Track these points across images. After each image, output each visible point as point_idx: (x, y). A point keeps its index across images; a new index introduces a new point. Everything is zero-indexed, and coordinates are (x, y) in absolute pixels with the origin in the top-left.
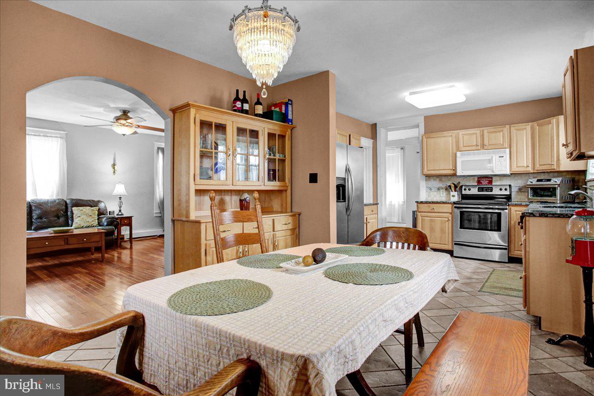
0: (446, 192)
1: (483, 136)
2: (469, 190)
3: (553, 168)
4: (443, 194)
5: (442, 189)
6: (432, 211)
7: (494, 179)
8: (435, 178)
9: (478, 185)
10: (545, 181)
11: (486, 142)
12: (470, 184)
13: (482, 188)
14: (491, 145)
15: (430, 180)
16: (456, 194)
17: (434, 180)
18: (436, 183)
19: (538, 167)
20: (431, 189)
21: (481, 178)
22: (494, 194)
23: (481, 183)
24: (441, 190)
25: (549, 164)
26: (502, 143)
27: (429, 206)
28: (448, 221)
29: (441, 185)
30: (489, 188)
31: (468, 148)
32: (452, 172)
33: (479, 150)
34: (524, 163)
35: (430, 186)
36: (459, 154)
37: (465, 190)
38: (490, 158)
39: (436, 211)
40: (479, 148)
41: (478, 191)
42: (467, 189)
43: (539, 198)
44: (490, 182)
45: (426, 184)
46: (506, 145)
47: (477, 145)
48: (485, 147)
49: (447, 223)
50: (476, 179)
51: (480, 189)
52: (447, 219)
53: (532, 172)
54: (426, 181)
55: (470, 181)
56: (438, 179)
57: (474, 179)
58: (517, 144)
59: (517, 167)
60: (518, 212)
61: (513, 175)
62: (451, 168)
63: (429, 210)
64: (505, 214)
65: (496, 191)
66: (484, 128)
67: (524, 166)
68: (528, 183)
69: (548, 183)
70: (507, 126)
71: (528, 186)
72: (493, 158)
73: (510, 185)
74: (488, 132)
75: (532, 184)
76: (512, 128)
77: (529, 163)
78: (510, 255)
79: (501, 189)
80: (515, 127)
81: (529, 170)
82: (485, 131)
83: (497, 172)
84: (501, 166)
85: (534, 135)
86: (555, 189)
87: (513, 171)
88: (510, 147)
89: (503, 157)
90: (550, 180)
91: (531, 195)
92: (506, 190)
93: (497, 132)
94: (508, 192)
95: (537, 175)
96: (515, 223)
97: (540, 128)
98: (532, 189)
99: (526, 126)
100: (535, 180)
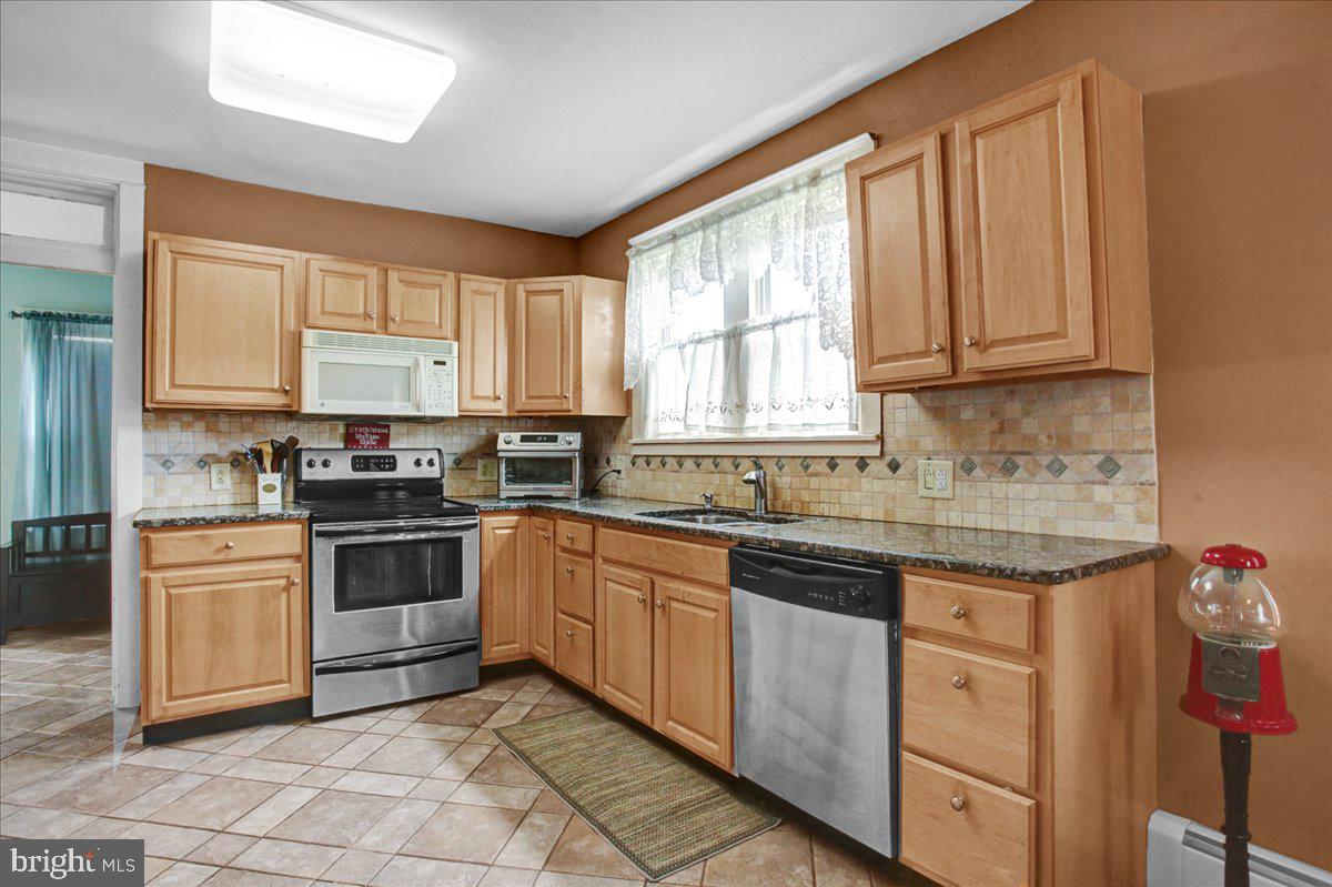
0: (237, 475)
1: (384, 289)
2: (326, 464)
3: (565, 407)
4: (221, 481)
5: (219, 461)
6: (220, 557)
7: (394, 429)
8: (186, 418)
9: (346, 448)
10: (542, 441)
11: (395, 311)
12: (322, 446)
13: (367, 458)
14: (409, 322)
15: (167, 427)
16: (275, 479)
17: (186, 426)
18: (195, 441)
19: (523, 402)
20: (166, 464)
21: (355, 425)
22: (399, 476)
23: (357, 442)
24: (215, 468)
25: (556, 397)
26: (437, 322)
27: (204, 537)
28: (287, 589)
29: (212, 446)
30: (382, 457)
31: (337, 322)
32: (277, 401)
33: (373, 333)
34: (489, 389)
35: (164, 450)
36: (309, 337)
37: (310, 464)
38: (409, 362)
39: (234, 554)
40: (374, 325)
41: (355, 469)
42: (318, 463)
43: (531, 486)
44: (384, 441)
45: (146, 441)
46: (449, 330)
47: (367, 316)
48: (392, 327)
49: (284, 596)
50: (341, 429)
51: (360, 463)
52: (283, 582)
53: (504, 414)
54: (145, 427)
55: (320, 433)
56: (200, 426)
57: (334, 429)
58: (473, 333)
59: (474, 397)
61: (466, 423)
62: (276, 385)
63: (206, 553)
64: (469, 540)
65: (405, 469)
66: (388, 265)
67: (488, 398)
68: (501, 445)
69: (551, 446)
70: (451, 275)
71: (501, 454)
72: (417, 364)
73: (439, 450)
74: (400, 281)
75: (511, 447)
76: (464, 284)
77: (502, 390)
78: (482, 664)
79: (418, 463)
80: (472, 283)
81: (501, 408)
82: (393, 276)
83: (430, 412)
84: (439, 394)
85: (515, 315)
86: (569, 461)
87: (464, 406)
88: (458, 338)
89: (444, 363)
90: (554, 439)
91: (508, 480)
92: (431, 463)
93: (424, 286)
94: (435, 472)
95: (522, 424)
96: (491, 564)
97: (532, 298)
98: (511, 462)
99: (497, 287)
100: (516, 436)
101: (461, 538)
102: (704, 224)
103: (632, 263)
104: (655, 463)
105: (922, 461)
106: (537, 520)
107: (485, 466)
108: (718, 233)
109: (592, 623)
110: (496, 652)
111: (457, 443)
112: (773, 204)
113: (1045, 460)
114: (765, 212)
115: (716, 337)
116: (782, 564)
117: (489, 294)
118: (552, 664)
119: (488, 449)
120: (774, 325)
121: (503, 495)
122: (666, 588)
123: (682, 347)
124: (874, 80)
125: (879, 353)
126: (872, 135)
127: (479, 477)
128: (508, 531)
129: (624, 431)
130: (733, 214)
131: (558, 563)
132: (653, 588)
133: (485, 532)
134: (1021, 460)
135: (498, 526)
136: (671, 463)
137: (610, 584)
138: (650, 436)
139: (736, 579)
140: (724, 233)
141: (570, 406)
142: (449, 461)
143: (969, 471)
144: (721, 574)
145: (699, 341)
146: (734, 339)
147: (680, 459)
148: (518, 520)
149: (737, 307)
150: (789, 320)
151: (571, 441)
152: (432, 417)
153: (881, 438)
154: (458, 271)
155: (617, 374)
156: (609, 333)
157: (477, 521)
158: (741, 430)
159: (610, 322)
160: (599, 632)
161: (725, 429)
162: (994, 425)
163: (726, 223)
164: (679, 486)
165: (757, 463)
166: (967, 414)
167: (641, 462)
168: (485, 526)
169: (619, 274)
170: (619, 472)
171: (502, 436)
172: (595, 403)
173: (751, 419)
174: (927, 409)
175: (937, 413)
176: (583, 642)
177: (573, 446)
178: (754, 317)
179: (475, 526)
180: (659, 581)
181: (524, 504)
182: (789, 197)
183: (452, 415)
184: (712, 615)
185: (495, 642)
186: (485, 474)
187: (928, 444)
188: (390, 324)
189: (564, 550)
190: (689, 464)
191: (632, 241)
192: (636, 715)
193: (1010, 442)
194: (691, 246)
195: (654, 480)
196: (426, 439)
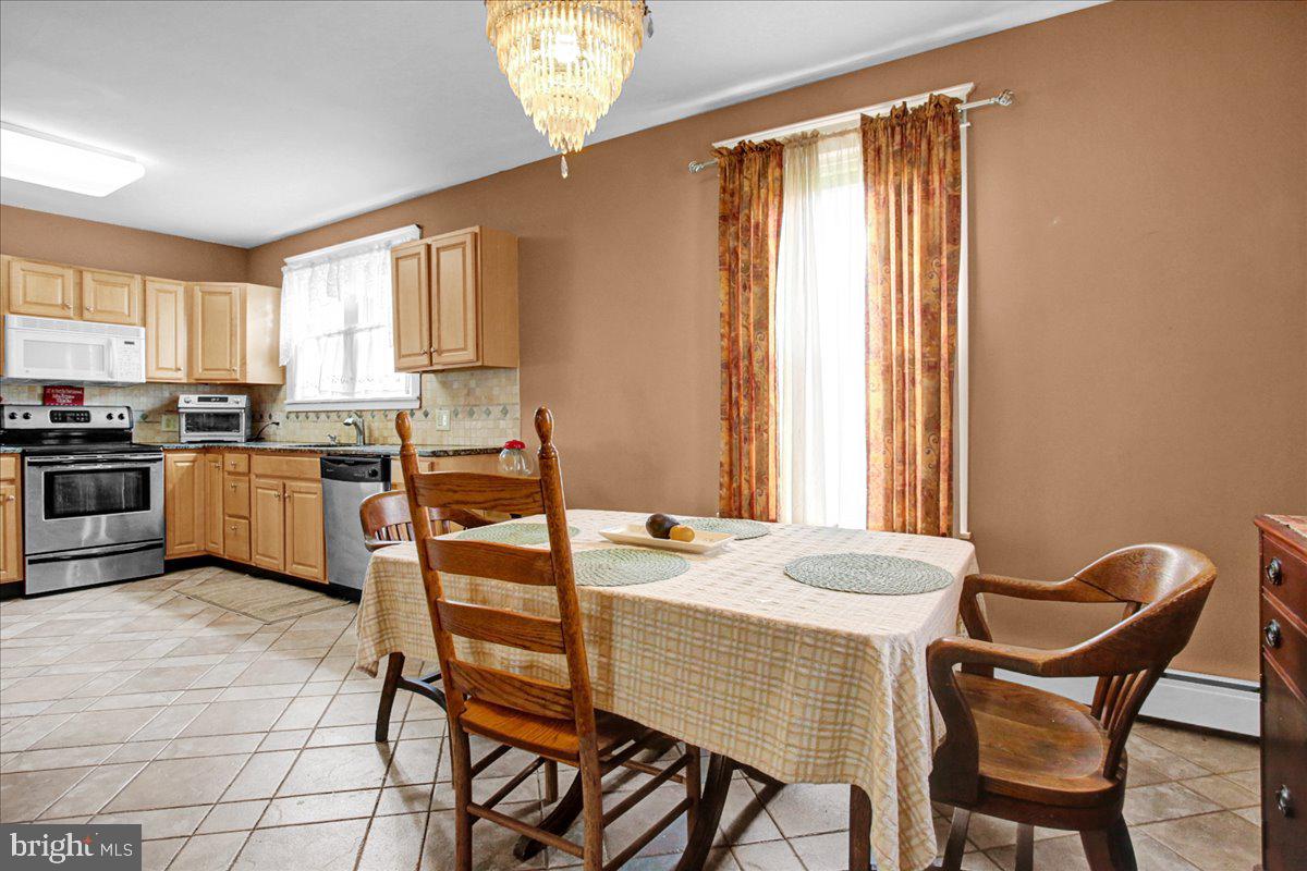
1: (80, 285)
2: (26, 417)
3: (234, 377)
7: (86, 393)
9: (44, 405)
10: (215, 401)
11: (89, 301)
12: (23, 403)
13: (64, 413)
14: (102, 311)
19: (199, 373)
21: (52, 388)
22: (93, 426)
23: (54, 401)
25: (227, 370)
26: (127, 313)
28: (3, 503)
30: (77, 412)
31: (37, 310)
33: (71, 319)
34: (172, 363)
36: (13, 320)
37: (12, 416)
38: (103, 342)
40: (71, 313)
41: (53, 421)
42: (19, 416)
44: (79, 399)
46: (137, 318)
47: (65, 306)
48: (87, 315)
49: (1, 509)
50: (38, 390)
51: (58, 417)
53: (185, 381)
55: (20, 393)
57: (32, 390)
58: (157, 319)
59: (158, 368)
60: (179, 464)
61: (153, 387)
64: (156, 471)
65: (98, 421)
66: (83, 268)
67: (171, 369)
68: (181, 404)
69: (222, 405)
70: (138, 277)
71: (181, 410)
72: (110, 343)
73: (128, 408)
74: (94, 280)
75: (188, 405)
76: (149, 285)
77: (182, 363)
78: (166, 558)
79: (110, 417)
80: (154, 284)
81: (182, 377)
82: (88, 277)
83: (119, 378)
84: (129, 364)
85: (192, 308)
86: (236, 416)
87: (151, 375)
88: (145, 326)
89: (132, 343)
90: (225, 400)
91: (188, 429)
92: (121, 417)
93: (115, 285)
94: (125, 424)
95: (201, 388)
96: (174, 487)
97: (207, 297)
98: (188, 416)
99: (179, 288)
100: (194, 398)
101: (148, 469)
102: (330, 259)
103: (285, 276)
104: (302, 416)
105: (437, 411)
106: (210, 456)
107: (168, 420)
108: (338, 266)
109: (248, 519)
110: (177, 550)
111: (143, 403)
112: (367, 255)
113: (484, 409)
114: (364, 259)
115: (339, 333)
116: (343, 462)
117: (171, 293)
118: (222, 553)
119: (171, 408)
120: (371, 329)
121: (184, 440)
122: (291, 486)
123: (318, 338)
124: (422, 193)
125: (403, 353)
126: (418, 226)
127: (163, 427)
128: (187, 464)
129: (282, 394)
130: (347, 256)
131: (226, 483)
132: (284, 488)
133: (168, 464)
134: (475, 409)
135: (179, 462)
136: (312, 415)
137: (259, 490)
138: (298, 398)
139: (325, 474)
140: (342, 267)
141: (238, 377)
142: (137, 417)
143: (457, 415)
144: (317, 473)
145: (329, 335)
146: (349, 334)
147: (317, 413)
148: (196, 457)
149: (351, 316)
150: (378, 327)
151: (238, 402)
152: (123, 383)
153: (420, 398)
154: (144, 274)
155: (274, 355)
156: (270, 325)
157: (162, 456)
158: (353, 394)
159: (271, 316)
160: (253, 523)
161: (344, 394)
162: (466, 391)
163: (343, 261)
164: (317, 431)
165: (359, 413)
166: (456, 386)
167: (293, 416)
168: (169, 461)
169: (277, 283)
170: (278, 424)
171: (182, 398)
172: (257, 374)
173: (359, 387)
174: (441, 382)
175: (444, 384)
176: (243, 533)
177: (240, 405)
178: (362, 323)
179: (161, 459)
180: (288, 483)
181: (201, 445)
182: (376, 254)
183: (139, 381)
184: (314, 496)
185: (177, 542)
186: (168, 426)
187: (440, 401)
188: (85, 312)
189: (229, 473)
190: (323, 416)
191: (287, 260)
192: (275, 569)
193: (472, 401)
194: (322, 271)
195: (302, 428)
196: (118, 400)
